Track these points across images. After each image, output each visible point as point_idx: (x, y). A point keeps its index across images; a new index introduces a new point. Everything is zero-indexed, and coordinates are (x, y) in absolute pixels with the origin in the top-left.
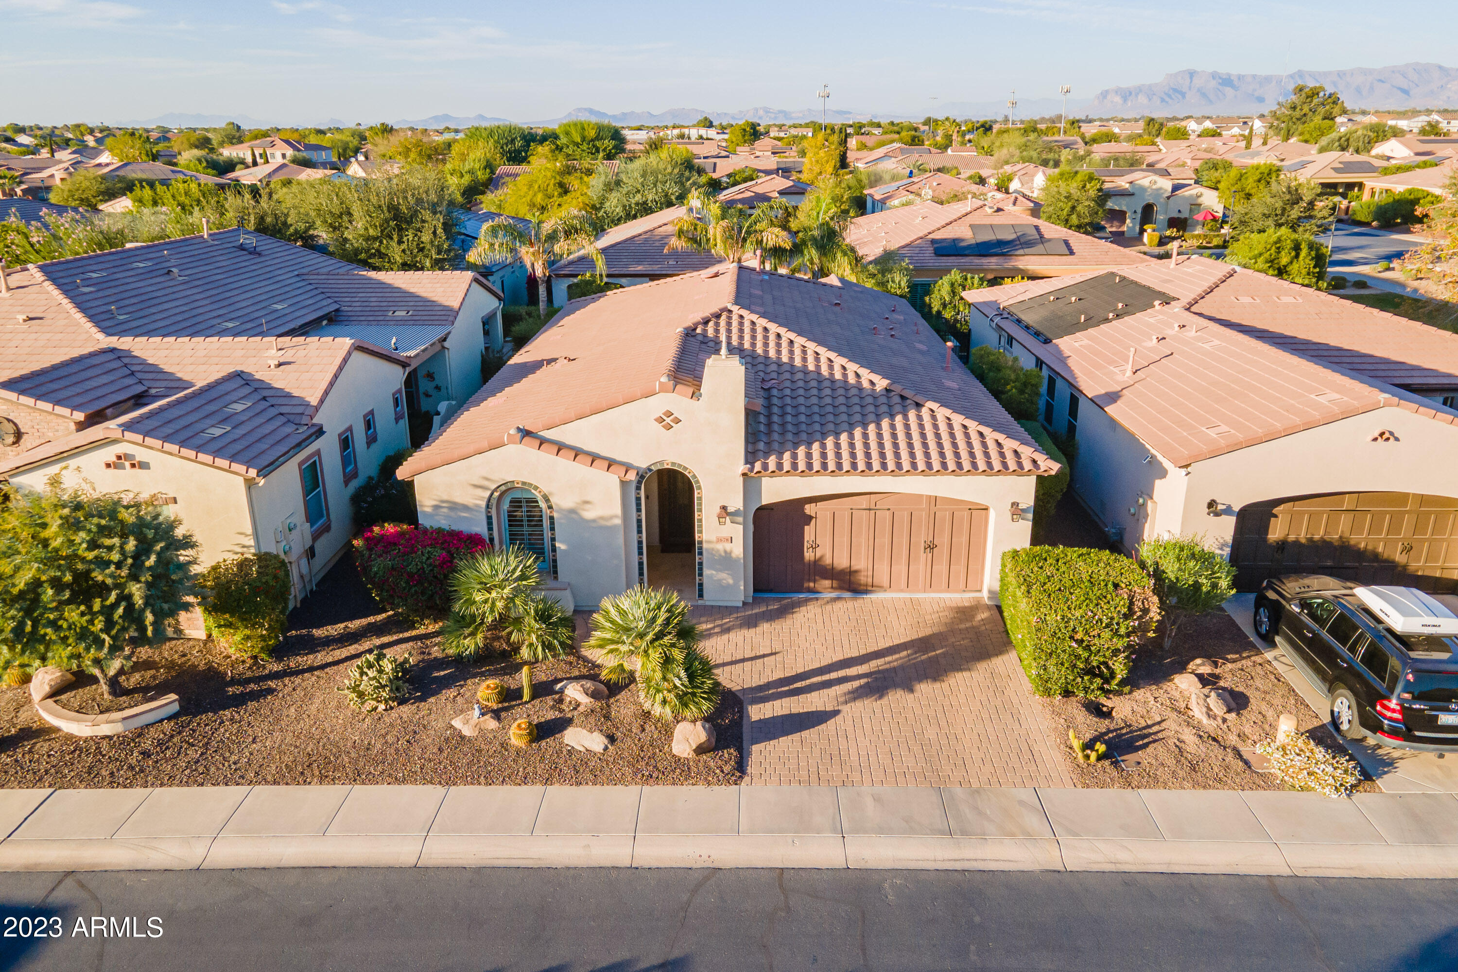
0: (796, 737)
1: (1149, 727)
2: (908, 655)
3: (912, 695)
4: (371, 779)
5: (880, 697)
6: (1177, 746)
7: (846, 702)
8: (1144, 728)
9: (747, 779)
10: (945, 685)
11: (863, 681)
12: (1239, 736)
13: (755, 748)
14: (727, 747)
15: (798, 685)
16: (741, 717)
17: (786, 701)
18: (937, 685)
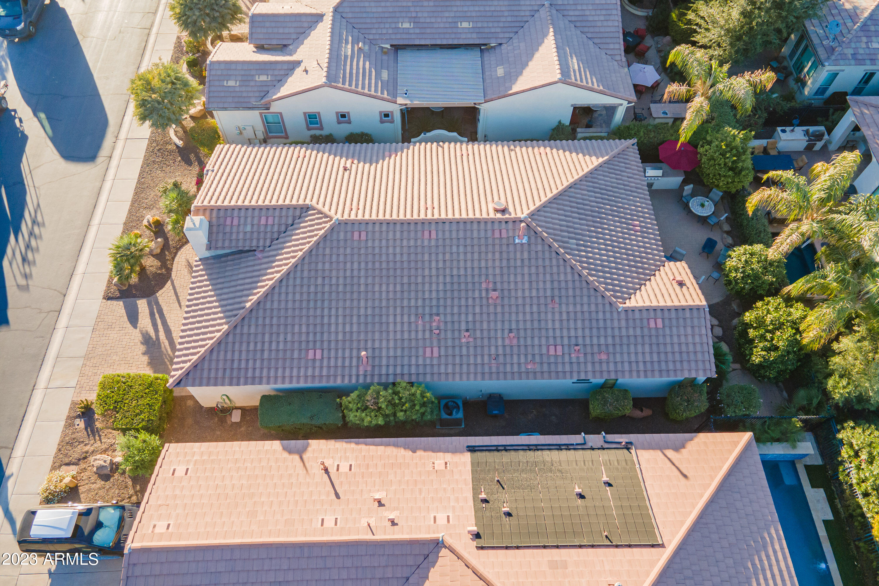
0: (125, 314)
1: (100, 436)
2: (169, 355)
3: (140, 353)
4: (132, 205)
5: (141, 343)
6: (83, 442)
7: (141, 332)
8: (99, 434)
9: (105, 301)
10: (145, 366)
11: (154, 337)
12: (85, 469)
13: (121, 303)
14: (120, 293)
15: (157, 316)
16: (139, 297)
17: (147, 311)
18: (146, 363)
